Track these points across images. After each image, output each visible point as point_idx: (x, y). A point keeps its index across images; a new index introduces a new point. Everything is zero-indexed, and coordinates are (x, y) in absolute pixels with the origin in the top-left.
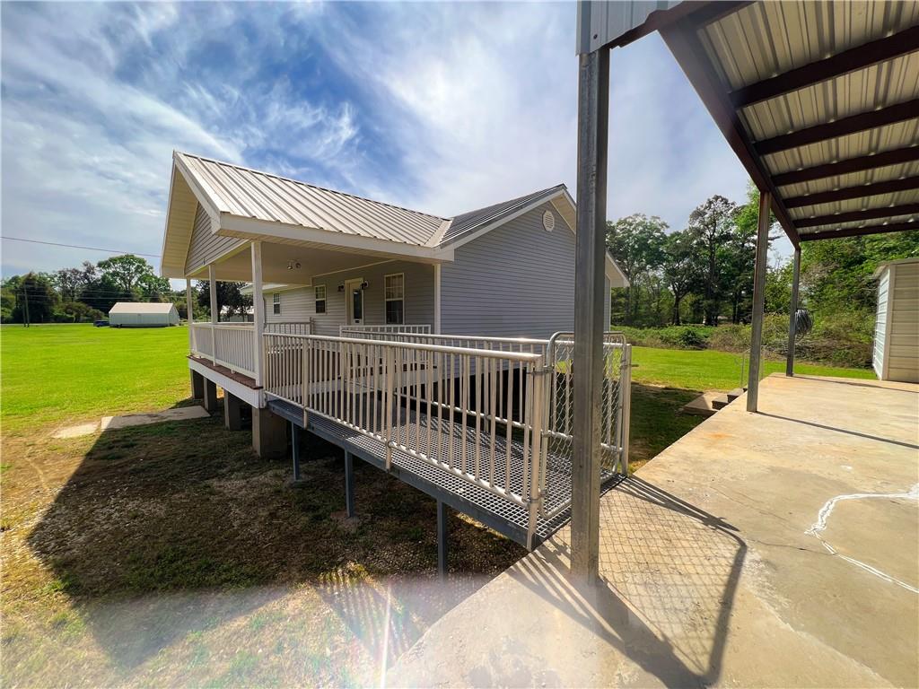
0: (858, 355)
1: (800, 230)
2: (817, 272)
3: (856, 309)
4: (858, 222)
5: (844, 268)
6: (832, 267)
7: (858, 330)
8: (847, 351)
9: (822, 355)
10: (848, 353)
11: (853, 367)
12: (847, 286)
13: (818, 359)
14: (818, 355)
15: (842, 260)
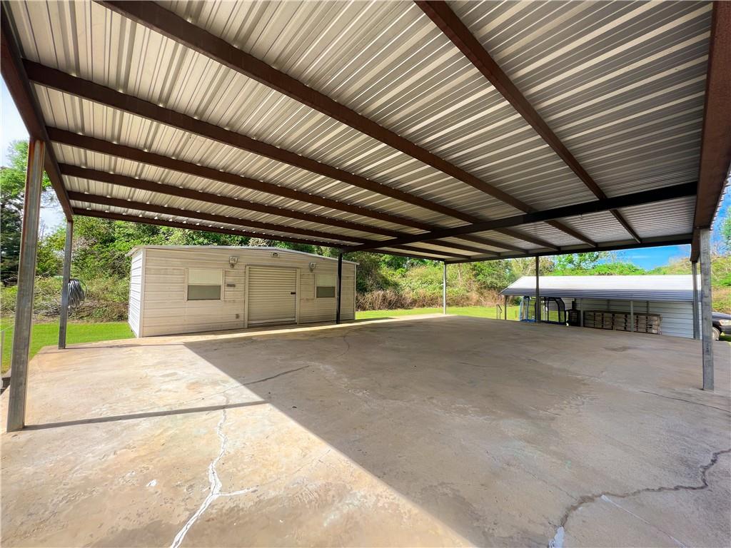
0: (112, 311)
1: (73, 203)
2: (79, 244)
3: (111, 276)
4: (123, 209)
5: (101, 243)
6: (91, 242)
7: (112, 292)
8: (104, 309)
9: (85, 314)
10: (106, 310)
11: (109, 321)
12: (104, 258)
13: (83, 317)
14: (83, 314)
15: (100, 237)
